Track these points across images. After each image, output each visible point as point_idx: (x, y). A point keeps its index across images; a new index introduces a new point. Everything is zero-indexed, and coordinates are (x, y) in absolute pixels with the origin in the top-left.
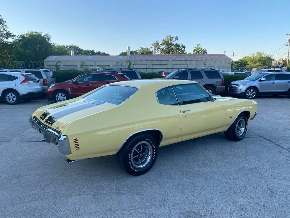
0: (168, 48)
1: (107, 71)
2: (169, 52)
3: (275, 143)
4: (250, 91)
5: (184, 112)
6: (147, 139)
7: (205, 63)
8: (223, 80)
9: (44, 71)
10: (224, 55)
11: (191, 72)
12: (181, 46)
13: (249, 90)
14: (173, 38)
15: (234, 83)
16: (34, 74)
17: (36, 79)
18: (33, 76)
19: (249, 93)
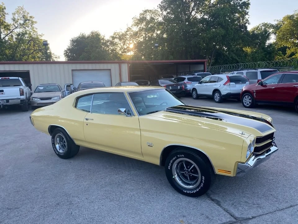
5: (87, 119)
6: (61, 133)
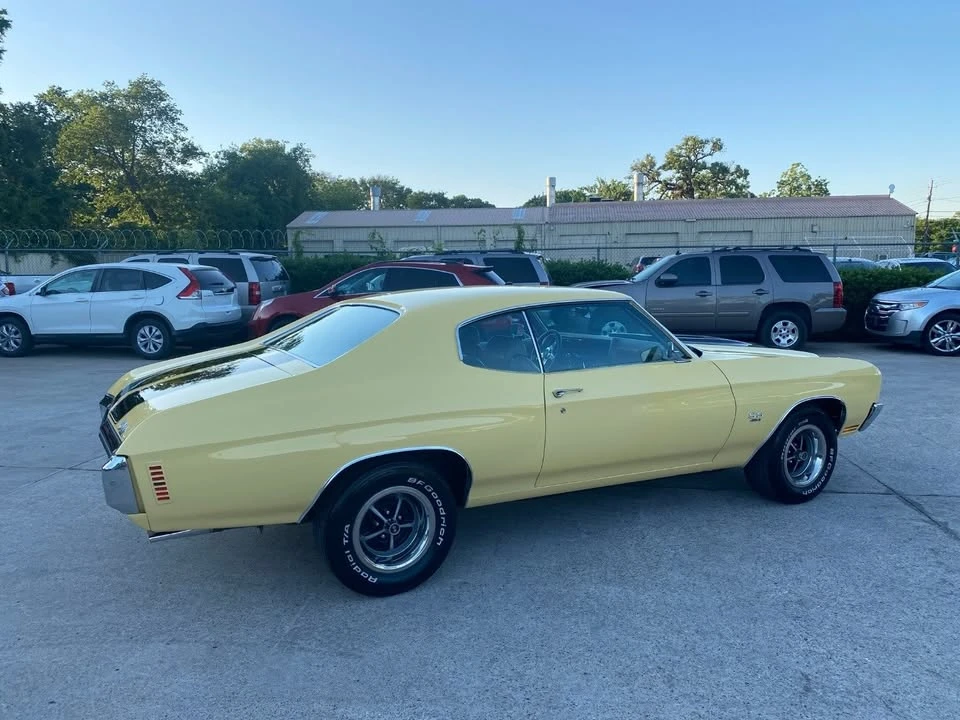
0: (687, 178)
1: (439, 258)
2: (690, 193)
3: (934, 518)
4: (944, 326)
5: (557, 394)
6: (410, 480)
7: (815, 229)
8: (841, 287)
9: (252, 259)
10: (887, 198)
11: (722, 260)
12: (732, 170)
13: (940, 325)
14: (703, 143)
15: (886, 298)
16: (221, 270)
17: (222, 284)
18: (217, 273)
19: (939, 335)
